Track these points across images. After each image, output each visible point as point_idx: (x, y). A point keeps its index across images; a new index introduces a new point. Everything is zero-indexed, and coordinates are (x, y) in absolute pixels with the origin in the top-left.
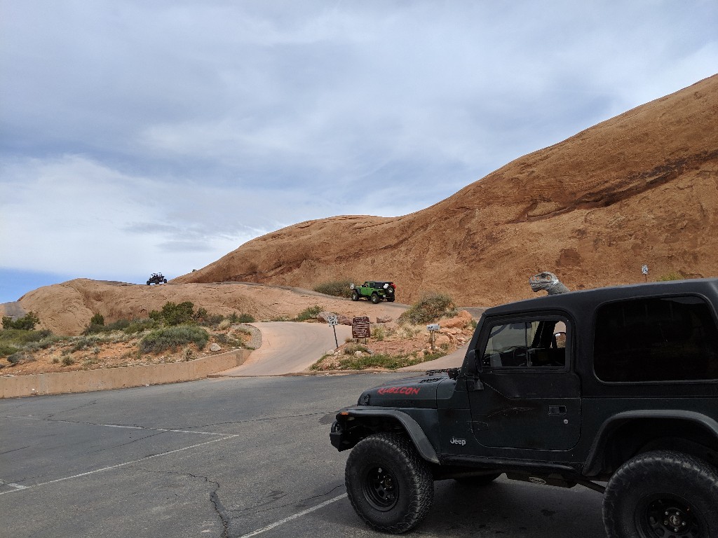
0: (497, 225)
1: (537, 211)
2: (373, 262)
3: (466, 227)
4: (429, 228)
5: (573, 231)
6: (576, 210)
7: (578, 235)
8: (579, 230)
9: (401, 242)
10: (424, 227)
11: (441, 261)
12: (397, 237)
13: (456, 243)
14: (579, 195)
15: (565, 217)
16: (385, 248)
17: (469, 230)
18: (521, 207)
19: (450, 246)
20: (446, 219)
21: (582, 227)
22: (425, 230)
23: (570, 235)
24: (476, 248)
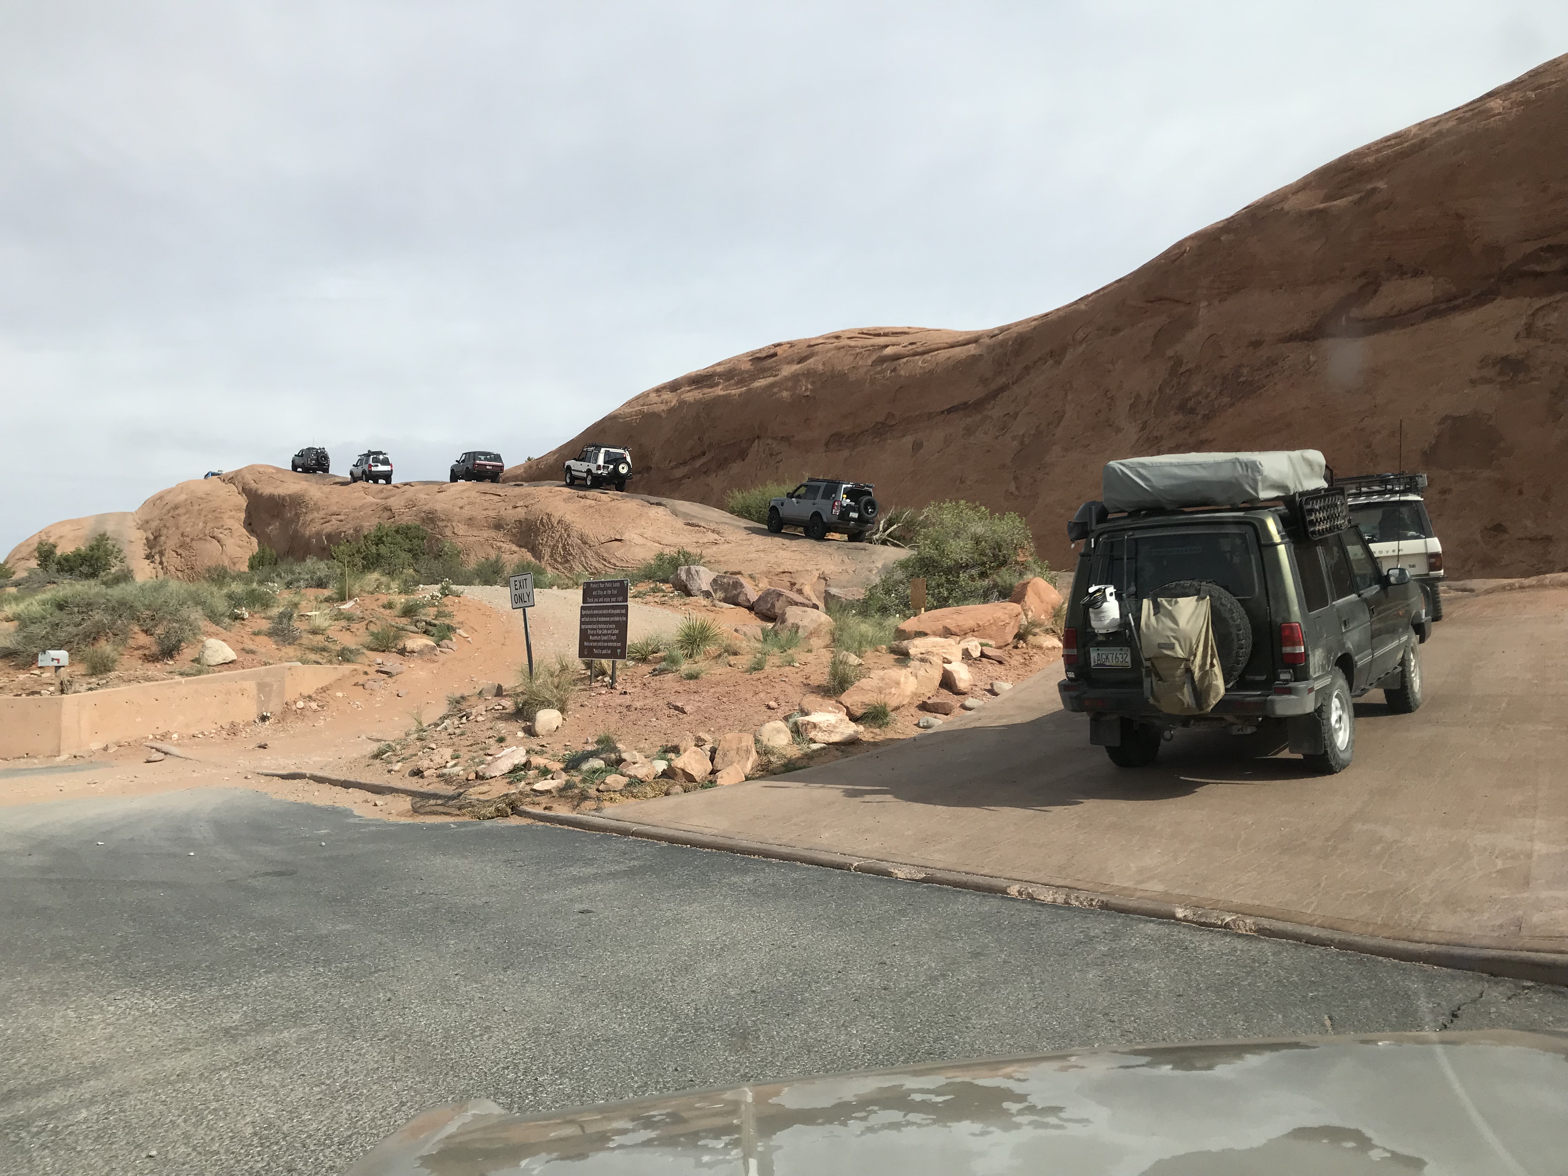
0: (1256, 344)
1: (1377, 307)
2: (917, 446)
3: (1170, 353)
4: (1068, 357)
5: (1484, 361)
6: (1498, 301)
7: (1501, 373)
8: (1505, 360)
9: (994, 395)
10: (1056, 355)
12: (984, 381)
13: (1138, 396)
14: (1515, 254)
15: (1463, 321)
16: (949, 411)
17: (1178, 361)
18: (1331, 295)
19: (1123, 407)
20: (1116, 330)
21: (1514, 349)
22: (1058, 363)
23: (1475, 375)
24: (1192, 411)
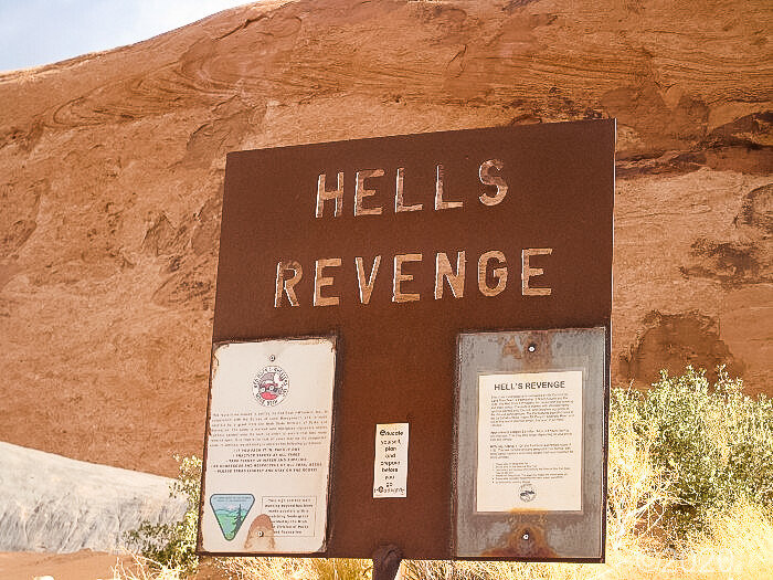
5: (697, 247)
7: (721, 266)
8: (725, 249)
11: (83, 284)
14: (722, 117)
19: (135, 231)
20: (127, 117)
21: (734, 237)
23: (687, 263)
